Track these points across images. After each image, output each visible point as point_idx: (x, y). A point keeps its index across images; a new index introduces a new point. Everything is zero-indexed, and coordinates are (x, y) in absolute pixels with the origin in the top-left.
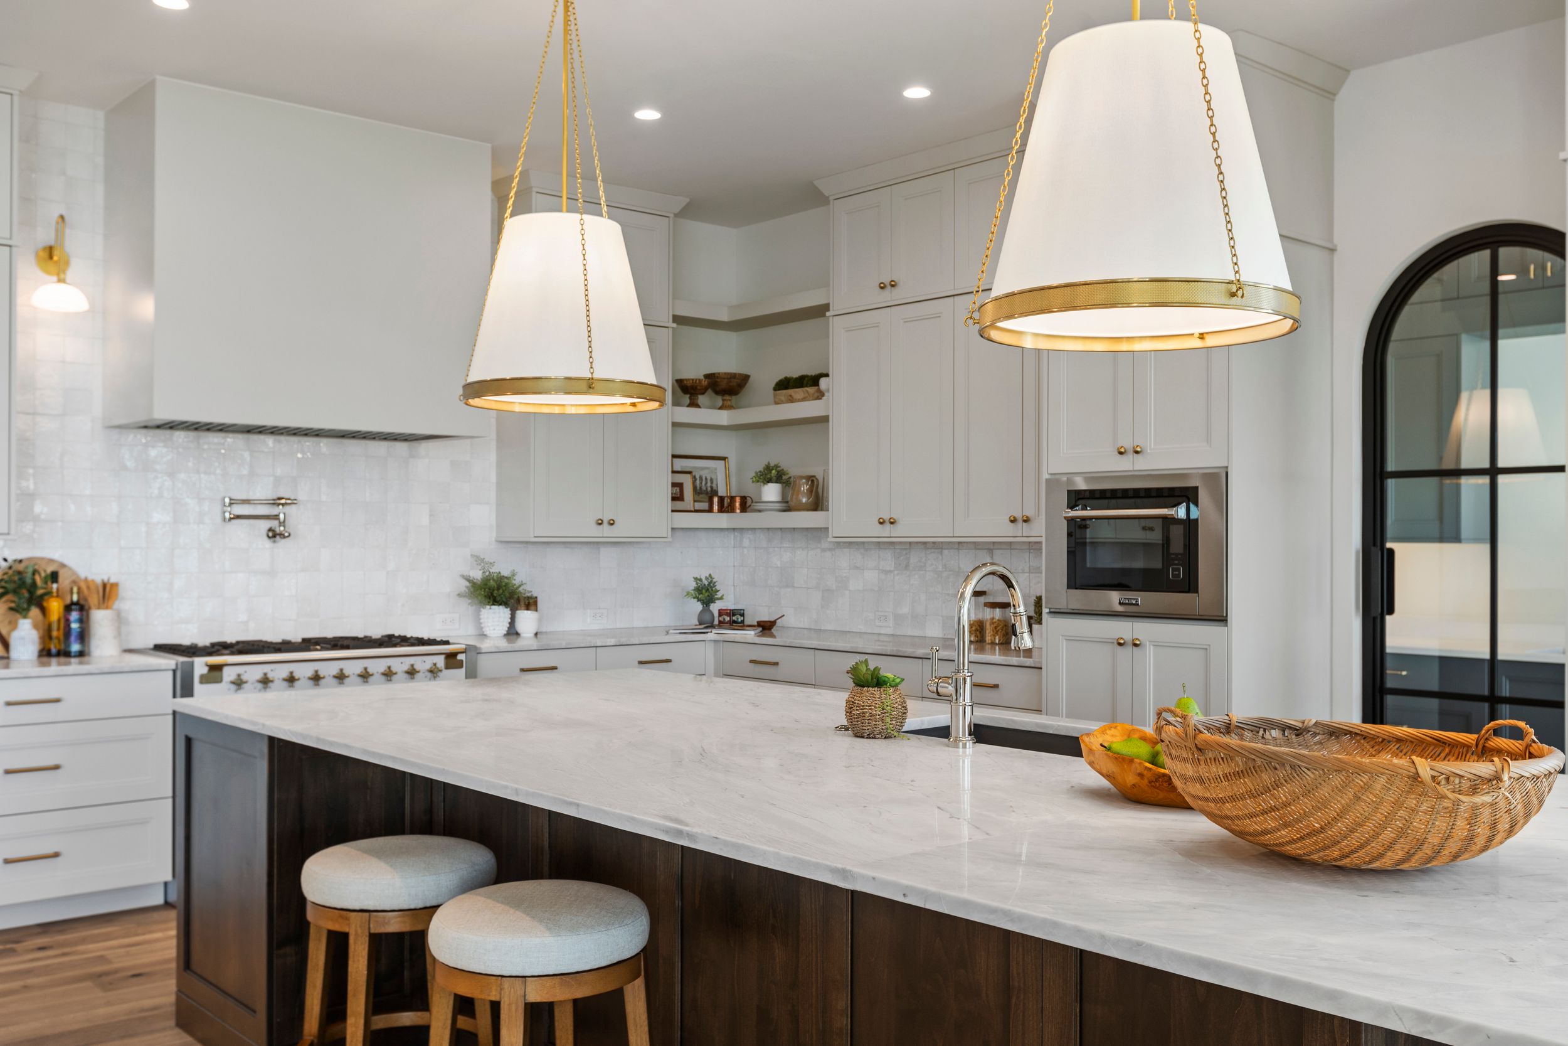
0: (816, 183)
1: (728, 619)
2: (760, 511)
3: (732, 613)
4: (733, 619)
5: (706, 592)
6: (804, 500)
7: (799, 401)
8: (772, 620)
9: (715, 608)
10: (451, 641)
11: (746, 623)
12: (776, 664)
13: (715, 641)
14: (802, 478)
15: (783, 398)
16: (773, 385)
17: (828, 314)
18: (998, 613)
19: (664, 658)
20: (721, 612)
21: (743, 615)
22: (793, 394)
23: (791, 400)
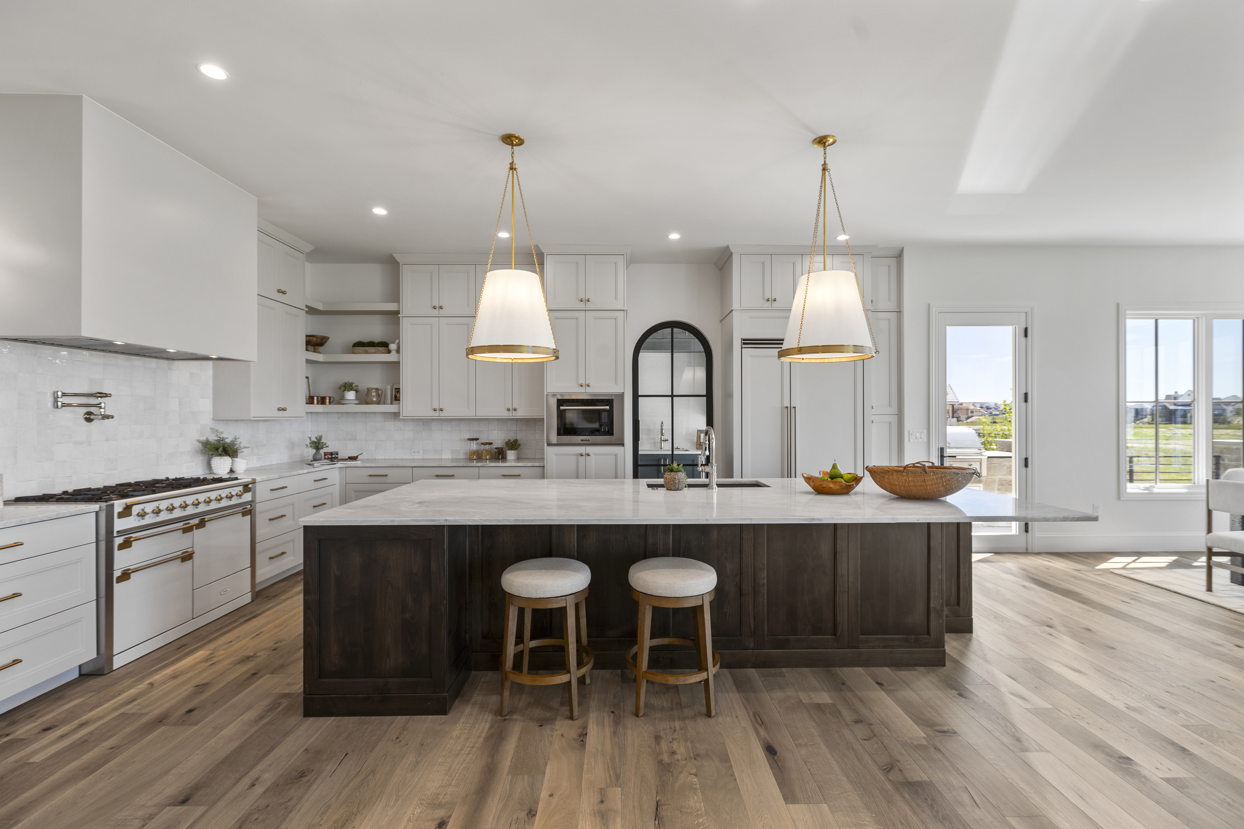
0: (393, 254)
1: (330, 456)
2: (343, 404)
3: (331, 454)
4: (332, 457)
5: (317, 445)
6: (374, 399)
7: (371, 353)
8: (356, 455)
9: (322, 452)
10: (239, 478)
11: (339, 458)
12: (387, 475)
13: (339, 468)
14: (373, 389)
15: (361, 351)
16: (352, 345)
17: (399, 315)
18: (487, 447)
19: (323, 478)
20: (325, 454)
21: (337, 454)
22: (368, 350)
23: (367, 352)
